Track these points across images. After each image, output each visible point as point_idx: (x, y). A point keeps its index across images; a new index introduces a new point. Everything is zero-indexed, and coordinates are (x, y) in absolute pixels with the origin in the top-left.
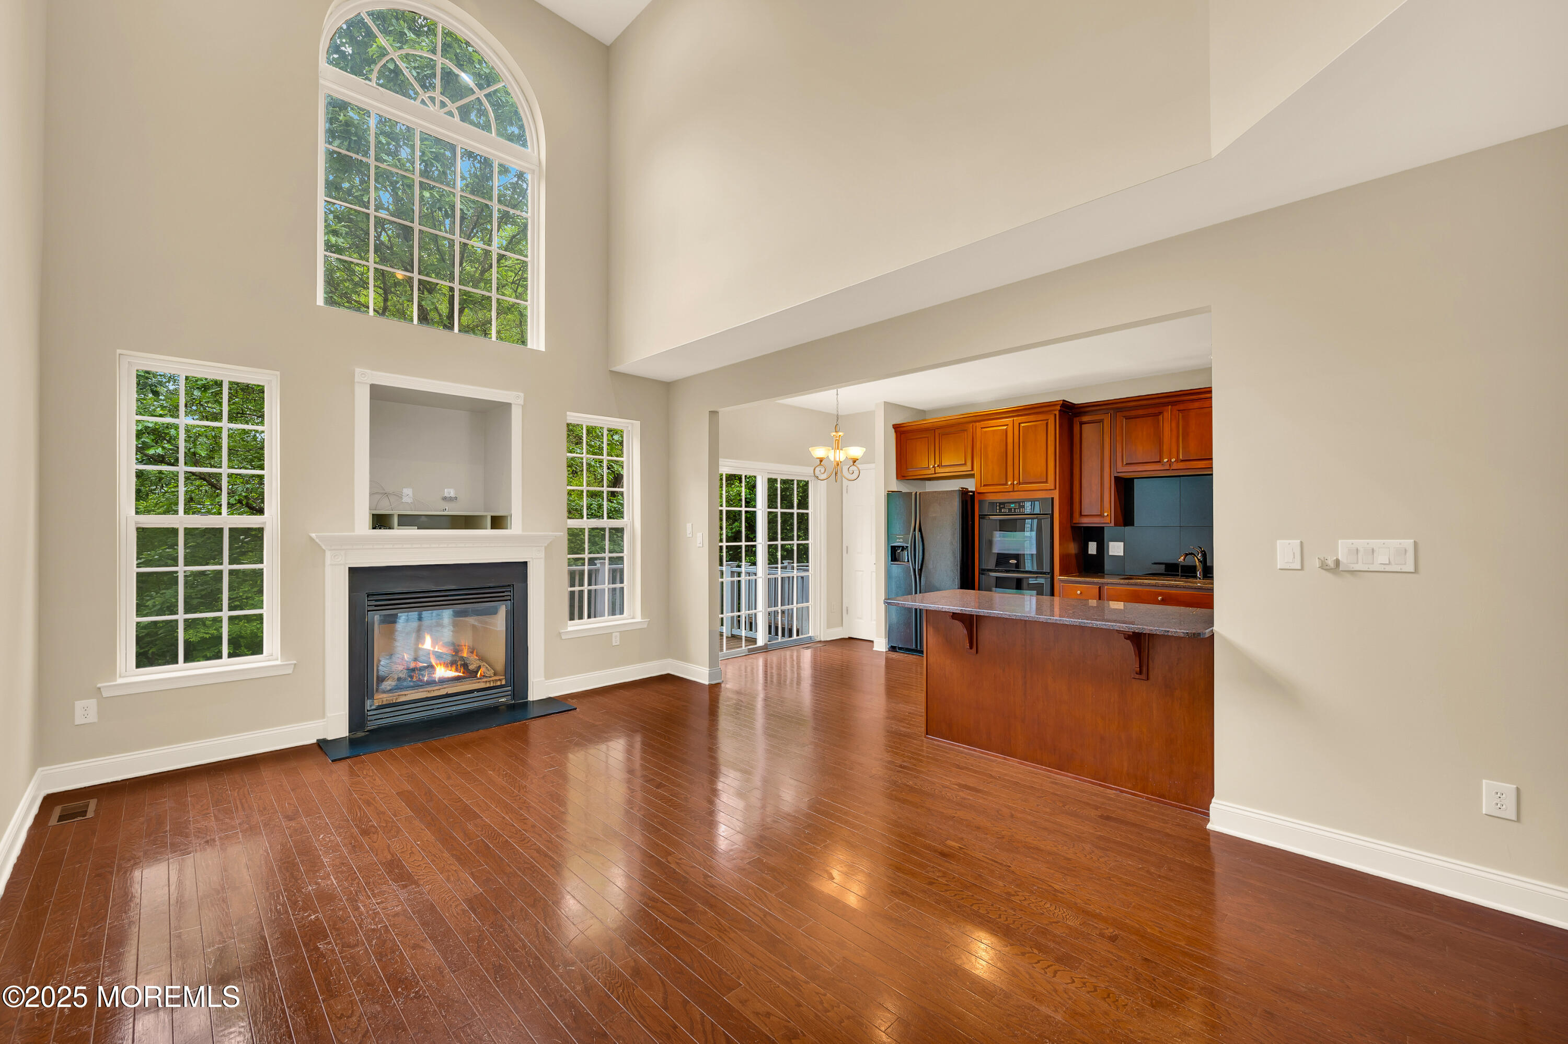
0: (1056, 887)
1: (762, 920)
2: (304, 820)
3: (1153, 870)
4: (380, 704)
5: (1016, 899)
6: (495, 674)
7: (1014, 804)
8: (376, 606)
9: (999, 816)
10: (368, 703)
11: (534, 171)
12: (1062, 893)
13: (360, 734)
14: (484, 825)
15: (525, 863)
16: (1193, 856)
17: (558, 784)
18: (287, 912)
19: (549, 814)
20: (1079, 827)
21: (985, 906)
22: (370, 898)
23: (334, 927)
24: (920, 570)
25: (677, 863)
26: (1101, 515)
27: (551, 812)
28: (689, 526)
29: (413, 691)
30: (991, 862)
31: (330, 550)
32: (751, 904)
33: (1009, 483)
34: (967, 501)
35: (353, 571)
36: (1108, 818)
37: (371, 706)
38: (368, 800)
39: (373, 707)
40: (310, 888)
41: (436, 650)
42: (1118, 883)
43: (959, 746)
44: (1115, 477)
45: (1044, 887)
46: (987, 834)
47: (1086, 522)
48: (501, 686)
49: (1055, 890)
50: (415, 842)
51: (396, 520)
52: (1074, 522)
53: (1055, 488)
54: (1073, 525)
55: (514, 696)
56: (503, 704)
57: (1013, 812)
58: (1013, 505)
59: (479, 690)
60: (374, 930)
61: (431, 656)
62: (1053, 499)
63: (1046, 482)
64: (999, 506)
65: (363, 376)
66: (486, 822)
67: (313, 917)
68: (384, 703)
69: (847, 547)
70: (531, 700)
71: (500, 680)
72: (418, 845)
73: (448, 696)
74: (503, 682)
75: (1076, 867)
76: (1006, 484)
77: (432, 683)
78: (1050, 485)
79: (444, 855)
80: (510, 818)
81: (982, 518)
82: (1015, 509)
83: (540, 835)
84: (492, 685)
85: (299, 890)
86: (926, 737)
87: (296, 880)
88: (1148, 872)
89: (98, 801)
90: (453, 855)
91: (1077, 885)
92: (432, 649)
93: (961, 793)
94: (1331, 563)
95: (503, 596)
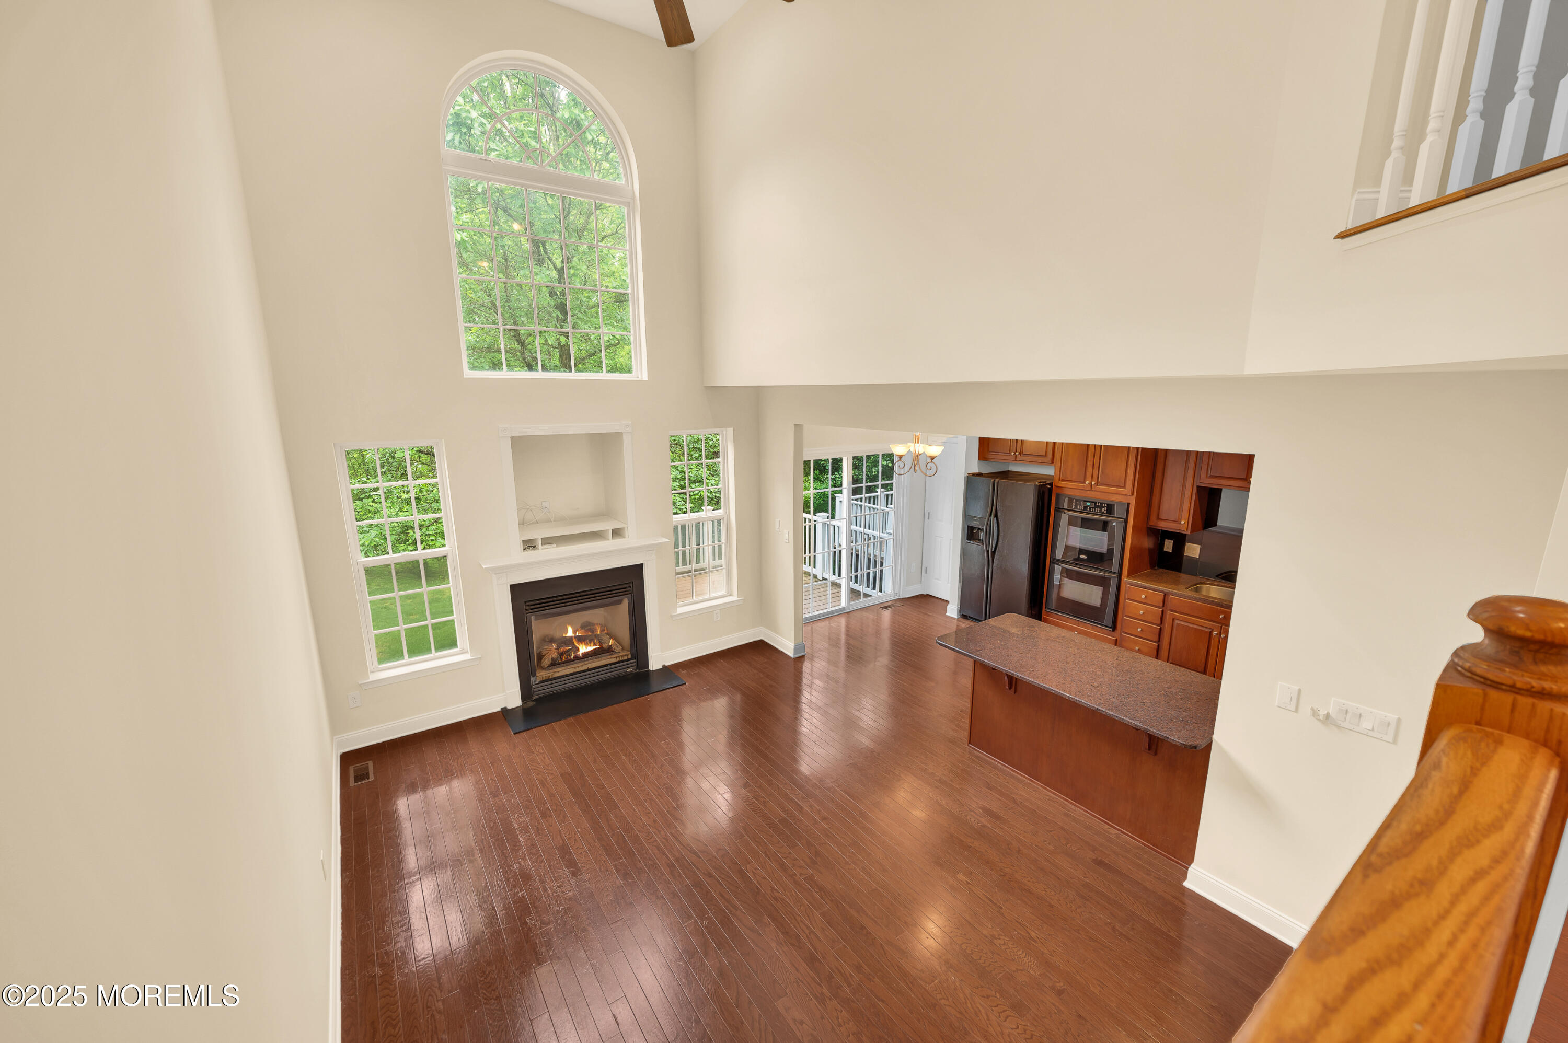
0: (1033, 934)
1: (808, 937)
2: (504, 798)
3: (1118, 926)
4: (541, 680)
5: (997, 942)
6: (623, 649)
7: (1024, 837)
8: (531, 609)
9: (1008, 850)
10: (533, 679)
11: (629, 203)
12: (1035, 941)
13: (530, 704)
14: (621, 816)
15: (650, 859)
16: (1158, 916)
17: (672, 776)
18: (504, 887)
19: (665, 809)
20: (1072, 871)
21: (972, 946)
22: (553, 882)
23: (534, 906)
24: (994, 553)
25: (753, 872)
26: (1178, 522)
27: (666, 807)
28: (777, 521)
29: (563, 668)
30: (988, 901)
31: (495, 574)
32: (801, 921)
33: (1087, 482)
34: (1043, 493)
35: (513, 587)
36: (1100, 863)
37: (535, 682)
38: (542, 780)
39: (536, 683)
40: (515, 867)
41: (577, 635)
42: (1084, 936)
43: (995, 760)
44: (1197, 486)
45: (1022, 933)
46: (992, 870)
47: (1163, 525)
48: (628, 660)
49: (1031, 938)
50: (577, 829)
51: (540, 542)
52: (1150, 524)
53: (1133, 494)
54: (1148, 526)
55: (638, 667)
56: (630, 673)
57: (1021, 847)
58: (1089, 504)
59: (611, 664)
60: (557, 911)
61: (574, 640)
62: (1129, 504)
63: (1124, 487)
64: (1075, 502)
65: (505, 431)
66: (622, 813)
67: (520, 894)
68: (544, 679)
69: (929, 513)
70: (651, 670)
71: (627, 655)
72: (578, 831)
73: (588, 670)
74: (630, 657)
75: (1054, 915)
76: (1084, 482)
77: (577, 658)
78: (1128, 490)
79: (596, 844)
80: (639, 810)
81: (1057, 511)
82: (1090, 508)
83: (659, 831)
84: (621, 659)
85: (509, 869)
86: (968, 745)
87: (506, 857)
88: (1113, 928)
89: (373, 763)
90: (602, 845)
91: (1049, 935)
92: (574, 635)
93: (983, 820)
94: (1322, 713)
95: (625, 591)
